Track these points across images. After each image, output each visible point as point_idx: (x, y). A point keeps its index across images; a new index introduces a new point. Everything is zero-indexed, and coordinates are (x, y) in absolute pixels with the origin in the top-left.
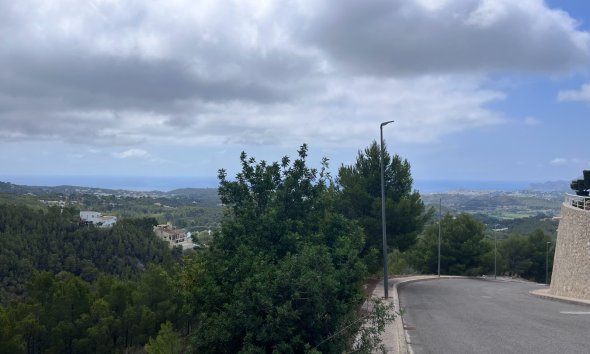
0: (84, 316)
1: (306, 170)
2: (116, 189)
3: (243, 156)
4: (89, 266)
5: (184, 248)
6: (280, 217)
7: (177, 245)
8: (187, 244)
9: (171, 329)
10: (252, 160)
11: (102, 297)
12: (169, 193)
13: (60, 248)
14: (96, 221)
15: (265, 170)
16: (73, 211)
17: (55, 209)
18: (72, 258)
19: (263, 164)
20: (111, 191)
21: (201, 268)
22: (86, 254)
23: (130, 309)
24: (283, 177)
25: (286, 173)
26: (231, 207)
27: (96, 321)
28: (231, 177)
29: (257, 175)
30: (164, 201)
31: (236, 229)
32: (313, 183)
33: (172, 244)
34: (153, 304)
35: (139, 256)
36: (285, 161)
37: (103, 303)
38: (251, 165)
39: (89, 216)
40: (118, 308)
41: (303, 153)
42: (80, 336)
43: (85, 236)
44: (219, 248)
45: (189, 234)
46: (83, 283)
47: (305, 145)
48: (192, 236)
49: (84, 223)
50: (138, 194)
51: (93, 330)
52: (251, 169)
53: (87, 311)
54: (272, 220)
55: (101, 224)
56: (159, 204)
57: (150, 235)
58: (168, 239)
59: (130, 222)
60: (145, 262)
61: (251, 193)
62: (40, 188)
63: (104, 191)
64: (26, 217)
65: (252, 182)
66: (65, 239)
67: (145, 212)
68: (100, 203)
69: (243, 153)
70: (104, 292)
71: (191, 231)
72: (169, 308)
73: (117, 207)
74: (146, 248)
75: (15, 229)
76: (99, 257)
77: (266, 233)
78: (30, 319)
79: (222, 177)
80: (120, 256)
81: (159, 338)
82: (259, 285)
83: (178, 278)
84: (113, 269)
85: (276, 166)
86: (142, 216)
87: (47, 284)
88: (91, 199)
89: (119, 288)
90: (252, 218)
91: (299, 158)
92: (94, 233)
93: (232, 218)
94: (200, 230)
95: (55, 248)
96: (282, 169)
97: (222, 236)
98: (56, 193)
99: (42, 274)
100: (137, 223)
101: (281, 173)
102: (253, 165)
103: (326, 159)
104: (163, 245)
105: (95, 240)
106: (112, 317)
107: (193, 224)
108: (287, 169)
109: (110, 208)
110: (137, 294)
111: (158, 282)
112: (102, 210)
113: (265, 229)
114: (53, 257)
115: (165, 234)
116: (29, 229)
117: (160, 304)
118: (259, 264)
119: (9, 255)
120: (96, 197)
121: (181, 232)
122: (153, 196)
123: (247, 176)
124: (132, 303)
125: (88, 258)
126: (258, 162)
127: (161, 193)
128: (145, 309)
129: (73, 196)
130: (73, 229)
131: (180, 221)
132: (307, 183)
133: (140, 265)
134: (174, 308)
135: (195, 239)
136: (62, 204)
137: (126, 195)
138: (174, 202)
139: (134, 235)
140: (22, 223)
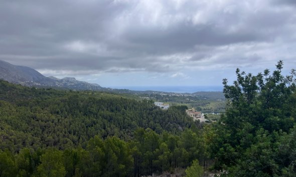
0: (157, 150)
1: (282, 77)
2: (169, 92)
3: (238, 71)
4: (159, 127)
5: (201, 121)
6: (265, 106)
7: (197, 119)
8: (202, 119)
9: (198, 163)
10: (243, 73)
11: (164, 142)
12: (193, 94)
13: (147, 117)
14: (161, 106)
15: (251, 79)
16: (152, 102)
17: (145, 101)
18: (152, 122)
19: (250, 75)
20: (167, 93)
21: (214, 133)
22: (157, 121)
23: (176, 149)
24: (265, 82)
25: (267, 79)
26: (231, 100)
27: (162, 153)
28: (230, 83)
29: (246, 81)
30: (190, 97)
31: (234, 112)
32: (287, 85)
33: (195, 119)
34: (188, 148)
35: (179, 124)
36: (266, 72)
37: (165, 145)
38: (242, 76)
39: (158, 104)
40: (171, 148)
41: (279, 67)
42: (155, 159)
43: (157, 112)
44: (224, 123)
45: (203, 114)
46: (156, 134)
47: (281, 61)
48: (204, 116)
49: (156, 107)
50: (179, 94)
51: (161, 157)
52: (243, 78)
53: (158, 148)
54: (259, 108)
55: (163, 108)
56: (188, 99)
57: (184, 114)
58: (193, 116)
59: (175, 107)
60: (182, 126)
61: (242, 92)
62: (139, 92)
63: (164, 93)
64: (134, 104)
65: (243, 85)
66: (149, 114)
67: (182, 103)
68: (162, 98)
69: (238, 69)
70: (165, 139)
71: (204, 113)
72: (195, 151)
73: (170, 100)
74: (183, 120)
75: (130, 109)
76: (162, 123)
77: (254, 116)
78: (135, 149)
79: (225, 83)
80: (171, 123)
81: (192, 167)
82: (264, 151)
83: (202, 137)
84: (168, 129)
85: (260, 76)
86: (180, 105)
87: (142, 133)
88: (159, 97)
89: (172, 138)
90: (245, 106)
91: (277, 70)
92: (160, 112)
93: (231, 107)
94: (208, 112)
95: (145, 118)
96: (265, 77)
97: (226, 116)
98: (145, 94)
99: (140, 129)
100: (179, 108)
101: (264, 80)
102: (244, 76)
103: (294, 70)
104: (190, 119)
105: (160, 115)
106: (169, 152)
107: (205, 109)
108: (268, 77)
109: (166, 101)
110: (180, 143)
111: (190, 137)
112: (163, 102)
113: (255, 113)
114: (144, 121)
115: (191, 113)
116: (136, 109)
117: (191, 148)
118: (262, 136)
119: (128, 120)
120: (160, 96)
121: (199, 113)
122: (186, 95)
123: (240, 82)
124: (177, 146)
125: (158, 123)
126: (247, 74)
127: (189, 94)
128: (184, 150)
129: (152, 95)
130: (152, 109)
131: (198, 108)
132: (283, 85)
133: (180, 128)
134: (198, 151)
135: (206, 117)
136: (148, 98)
137: (173, 95)
138: (195, 98)
139: (177, 114)
140: (133, 106)
